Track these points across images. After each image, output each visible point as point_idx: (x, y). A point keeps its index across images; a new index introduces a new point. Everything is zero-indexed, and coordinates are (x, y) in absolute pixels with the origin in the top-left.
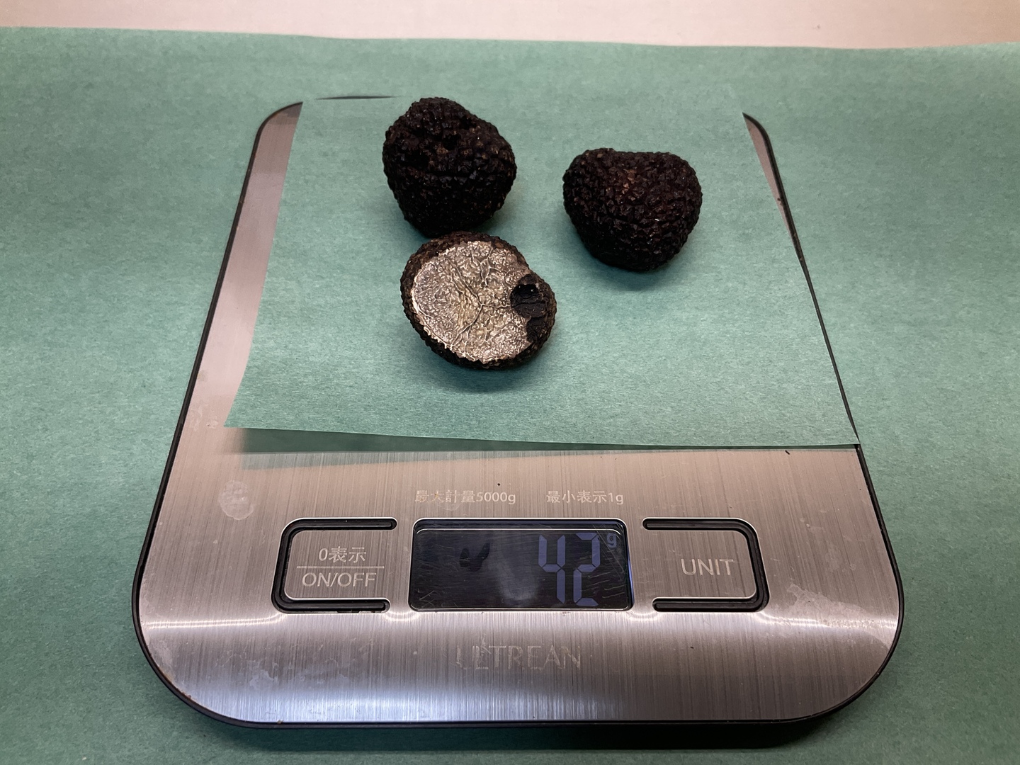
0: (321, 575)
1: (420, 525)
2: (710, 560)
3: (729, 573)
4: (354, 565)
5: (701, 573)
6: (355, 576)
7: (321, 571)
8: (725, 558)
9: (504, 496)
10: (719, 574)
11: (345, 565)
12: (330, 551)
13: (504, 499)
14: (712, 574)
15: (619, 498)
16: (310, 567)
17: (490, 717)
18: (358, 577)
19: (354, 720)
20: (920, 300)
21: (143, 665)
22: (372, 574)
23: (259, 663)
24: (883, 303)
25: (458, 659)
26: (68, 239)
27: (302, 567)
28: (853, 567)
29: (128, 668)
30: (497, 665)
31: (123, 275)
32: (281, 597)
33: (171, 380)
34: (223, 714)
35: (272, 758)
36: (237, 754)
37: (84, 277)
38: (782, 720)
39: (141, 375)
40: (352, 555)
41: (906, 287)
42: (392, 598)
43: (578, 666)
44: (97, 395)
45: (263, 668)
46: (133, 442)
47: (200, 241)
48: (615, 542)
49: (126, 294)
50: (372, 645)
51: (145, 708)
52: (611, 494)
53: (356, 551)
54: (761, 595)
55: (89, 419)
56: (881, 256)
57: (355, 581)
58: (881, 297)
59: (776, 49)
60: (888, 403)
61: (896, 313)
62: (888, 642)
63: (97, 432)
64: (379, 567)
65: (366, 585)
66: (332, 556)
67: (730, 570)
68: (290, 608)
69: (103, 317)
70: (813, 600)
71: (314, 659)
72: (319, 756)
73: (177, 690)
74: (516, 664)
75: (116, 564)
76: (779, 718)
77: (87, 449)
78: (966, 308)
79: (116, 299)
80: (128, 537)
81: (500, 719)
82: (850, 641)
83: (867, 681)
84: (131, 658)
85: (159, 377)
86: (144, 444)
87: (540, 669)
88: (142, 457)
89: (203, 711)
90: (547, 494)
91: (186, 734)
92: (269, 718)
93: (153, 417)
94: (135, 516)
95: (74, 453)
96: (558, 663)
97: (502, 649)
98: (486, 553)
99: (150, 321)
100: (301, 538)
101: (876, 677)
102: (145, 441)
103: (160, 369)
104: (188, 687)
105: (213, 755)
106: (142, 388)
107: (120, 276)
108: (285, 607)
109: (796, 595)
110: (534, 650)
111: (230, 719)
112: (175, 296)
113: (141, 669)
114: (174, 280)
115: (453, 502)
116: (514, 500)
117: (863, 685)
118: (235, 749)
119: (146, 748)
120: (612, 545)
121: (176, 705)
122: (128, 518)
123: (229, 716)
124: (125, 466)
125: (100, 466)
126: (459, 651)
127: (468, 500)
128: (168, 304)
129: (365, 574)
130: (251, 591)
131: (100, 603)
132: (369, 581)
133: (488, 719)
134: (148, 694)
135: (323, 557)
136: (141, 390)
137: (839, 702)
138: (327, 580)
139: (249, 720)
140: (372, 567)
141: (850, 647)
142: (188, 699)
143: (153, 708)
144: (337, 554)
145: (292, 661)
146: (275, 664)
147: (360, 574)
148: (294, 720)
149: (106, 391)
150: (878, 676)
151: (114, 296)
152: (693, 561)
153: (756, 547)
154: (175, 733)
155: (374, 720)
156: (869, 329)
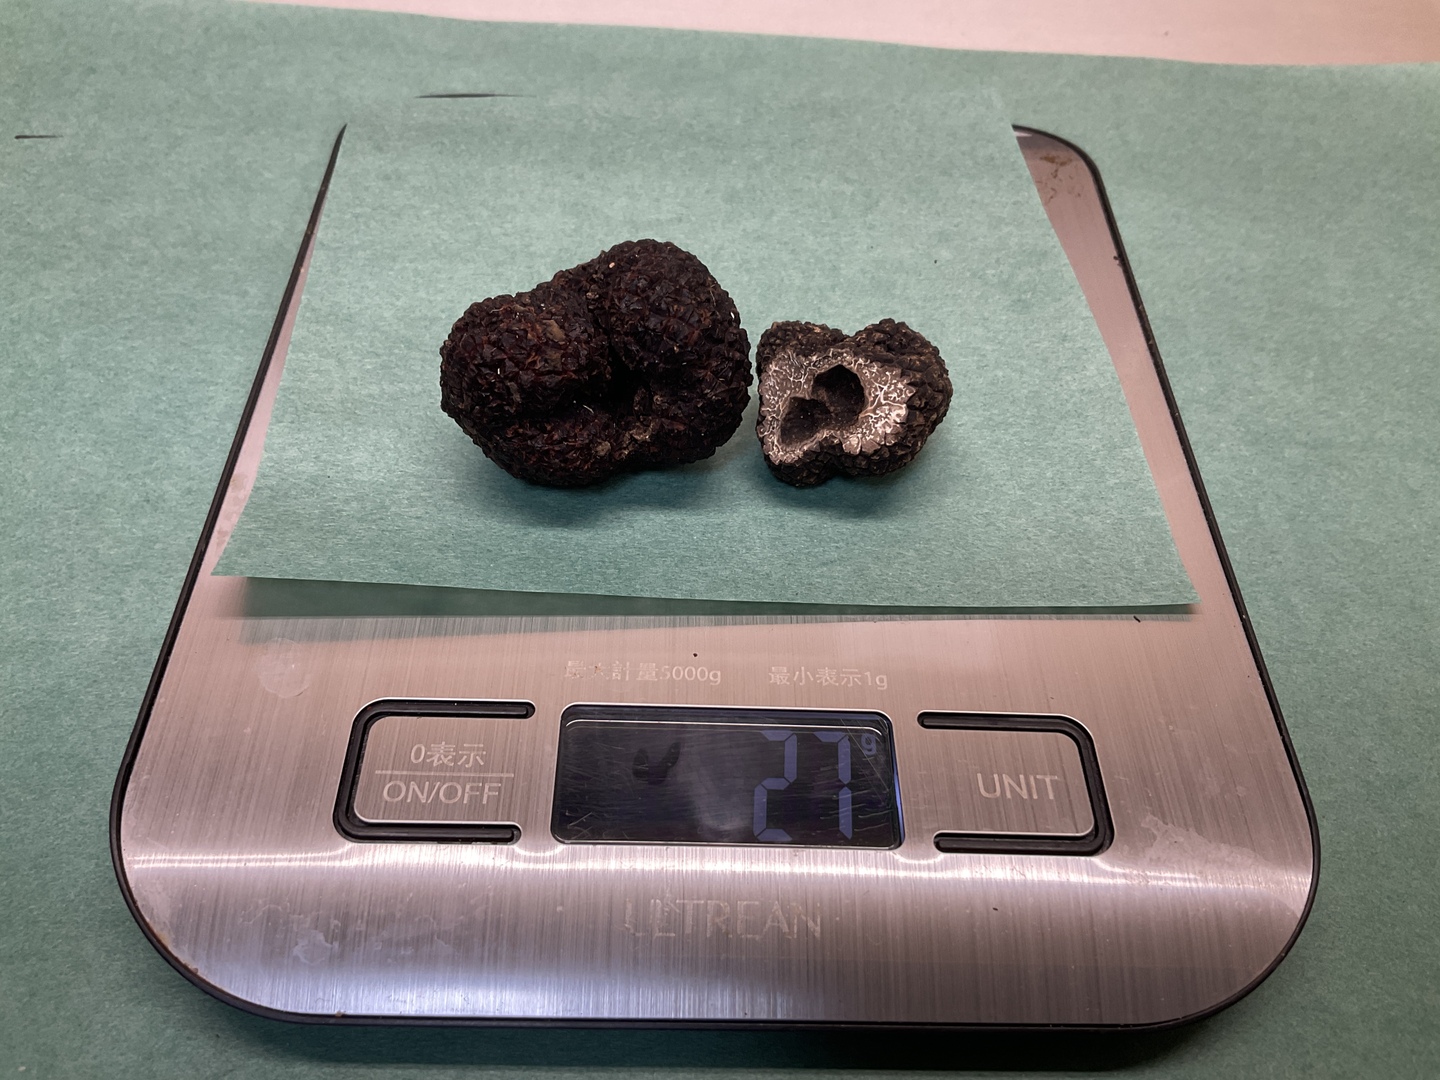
0: (413, 785)
1: (571, 713)
2: (1022, 777)
3: (1051, 797)
4: (466, 770)
5: (1009, 795)
6: (468, 787)
7: (414, 778)
8: (1045, 774)
9: (703, 672)
10: (1035, 797)
11: (453, 769)
12: (428, 749)
13: (703, 677)
14: (1025, 797)
15: (882, 681)
16: (396, 773)
17: (676, 1014)
18: (472, 789)
19: (459, 1014)
20: (1321, 413)
21: (124, 922)
22: (495, 785)
23: (309, 919)
24: (1267, 416)
25: (627, 919)
26: (45, 284)
27: (384, 772)
28: (1241, 790)
29: (100, 927)
30: (688, 931)
31: (126, 338)
32: (348, 818)
33: (189, 491)
34: (249, 1000)
35: (324, 1073)
36: (269, 1066)
37: (65, 339)
38: (1134, 1025)
39: (144, 484)
40: (462, 756)
41: (1300, 394)
42: (526, 822)
43: (818, 935)
44: (75, 511)
45: (316, 928)
46: (126, 583)
47: (245, 293)
48: (873, 746)
49: (129, 366)
50: (491, 894)
51: (124, 990)
52: (868, 674)
53: (471, 749)
54: (1101, 830)
55: (60, 547)
56: (1262, 350)
57: (466, 795)
58: (1265, 407)
59: (1105, 60)
60: (1279, 557)
61: (1286, 430)
62: (1298, 907)
63: (70, 567)
64: (505, 775)
65: (485, 802)
66: (431, 756)
67: (1054, 791)
68: (360, 834)
69: (90, 399)
70: (1182, 839)
71: (398, 915)
72: (400, 1072)
73: (176, 959)
74: (719, 929)
75: (90, 766)
76: (1130, 1021)
77: (53, 592)
78: (1389, 427)
79: (112, 373)
80: (110, 726)
81: (692, 1017)
82: (1239, 904)
83: (1267, 965)
84: (105, 911)
85: (170, 488)
86: (142, 587)
87: (757, 938)
88: (139, 605)
89: (216, 994)
90: (770, 671)
91: (188, 1032)
92: (323, 1007)
93: (157, 546)
94: (123, 694)
95: (33, 597)
96: (785, 929)
97: (698, 905)
98: (673, 756)
99: (162, 406)
100: (381, 728)
101: (1280, 960)
102: (144, 582)
103: (174, 476)
104: (193, 957)
105: (230, 1067)
106: (145, 503)
107: (121, 341)
108: (353, 833)
109: (1156, 832)
110: (748, 907)
111: (260, 1007)
112: (204, 371)
113: (121, 929)
114: (203, 347)
115: (623, 678)
116: (719, 679)
117: (1259, 973)
118: (266, 1059)
119: (122, 1055)
120: (870, 750)
121: (173, 987)
122: (113, 697)
123: (258, 1003)
124: (112, 618)
125: (74, 616)
126: (629, 906)
127: (647, 678)
128: (191, 382)
129: (483, 787)
130: (300, 809)
131: (61, 825)
132: (489, 797)
133: (673, 1016)
134: (129, 969)
135: (417, 758)
136: (142, 507)
137: (1224, 998)
138: (422, 794)
139: (289, 1009)
140: (494, 775)
141: (1240, 913)
142: (194, 974)
143: (135, 990)
144: (440, 755)
145: (362, 918)
146: (335, 922)
147: (475, 785)
148: (363, 1011)
149: (88, 505)
150: (1282, 959)
151: (110, 369)
152: (996, 776)
153: (1092, 759)
154: (170, 1032)
155: (490, 1014)
156: (1247, 451)
